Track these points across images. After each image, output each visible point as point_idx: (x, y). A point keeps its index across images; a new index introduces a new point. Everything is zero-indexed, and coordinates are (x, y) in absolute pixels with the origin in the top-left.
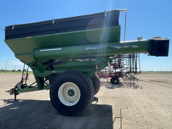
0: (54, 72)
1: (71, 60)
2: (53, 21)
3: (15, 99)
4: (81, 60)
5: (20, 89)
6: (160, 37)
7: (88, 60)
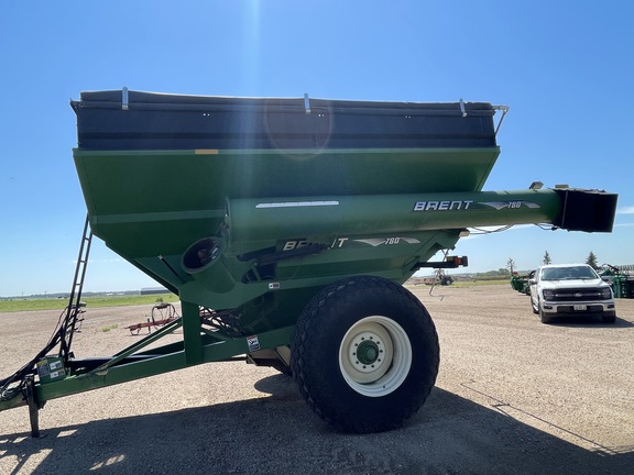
0: (271, 286)
1: (343, 240)
2: (307, 106)
3: (35, 432)
4: (374, 243)
5: (56, 380)
6: (566, 186)
7: (396, 241)
